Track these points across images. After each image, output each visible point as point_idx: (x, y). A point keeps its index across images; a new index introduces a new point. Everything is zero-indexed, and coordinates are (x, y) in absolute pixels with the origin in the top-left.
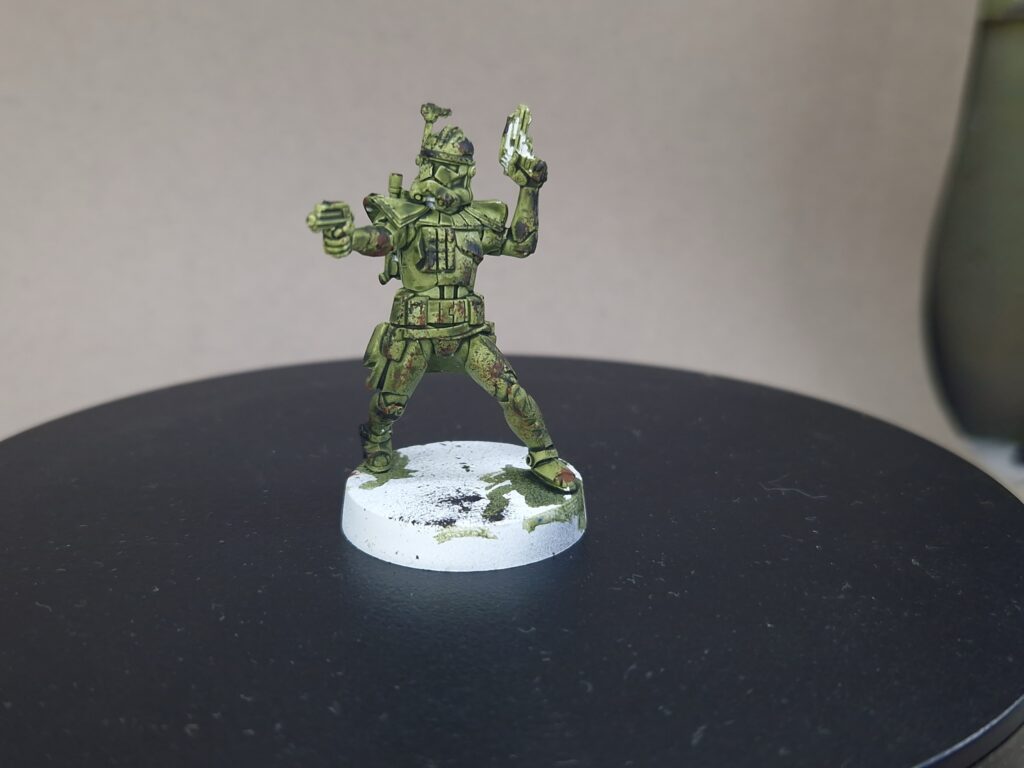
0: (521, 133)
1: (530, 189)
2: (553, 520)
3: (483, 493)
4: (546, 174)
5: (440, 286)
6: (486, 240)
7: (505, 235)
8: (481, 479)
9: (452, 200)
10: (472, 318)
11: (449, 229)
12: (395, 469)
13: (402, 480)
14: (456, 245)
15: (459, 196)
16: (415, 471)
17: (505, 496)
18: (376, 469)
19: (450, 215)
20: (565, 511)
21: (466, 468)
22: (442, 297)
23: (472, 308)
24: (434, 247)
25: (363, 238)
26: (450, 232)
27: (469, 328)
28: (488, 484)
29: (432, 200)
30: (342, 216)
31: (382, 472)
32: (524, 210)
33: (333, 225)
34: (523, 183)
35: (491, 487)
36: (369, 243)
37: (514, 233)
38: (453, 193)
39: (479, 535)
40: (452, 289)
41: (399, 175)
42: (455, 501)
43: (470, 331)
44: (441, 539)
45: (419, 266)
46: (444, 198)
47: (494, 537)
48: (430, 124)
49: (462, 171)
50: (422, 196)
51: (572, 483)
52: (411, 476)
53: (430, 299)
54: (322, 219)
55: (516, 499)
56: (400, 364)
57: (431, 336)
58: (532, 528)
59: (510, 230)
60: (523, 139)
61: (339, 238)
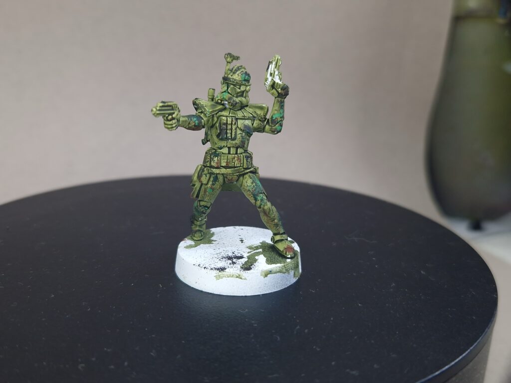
0: (276, 70)
1: (280, 99)
2: (278, 272)
3: (246, 255)
4: (288, 91)
5: (228, 147)
6: (255, 125)
7: (265, 123)
8: (247, 247)
9: (236, 103)
10: (245, 164)
11: (234, 118)
12: (206, 239)
13: (207, 245)
14: (238, 127)
15: (240, 101)
16: (215, 241)
17: (256, 257)
18: (195, 239)
19: (236, 111)
20: (285, 268)
21: (242, 241)
22: (229, 153)
23: (245, 159)
24: (225, 127)
25: (186, 121)
26: (234, 120)
27: (243, 170)
28: (250, 250)
29: (226, 103)
30: (173, 109)
31: (198, 240)
32: (276, 110)
33: (167, 114)
34: (276, 96)
35: (251, 252)
36: (189, 123)
37: (270, 122)
38: (237, 100)
39: (237, 277)
40: (235, 149)
41: (213, 89)
42: (230, 258)
43: (244, 171)
44: (218, 277)
45: (218, 136)
46: (232, 102)
47: (245, 279)
48: (229, 64)
49: (243, 88)
50: (221, 101)
51: (292, 253)
52: (212, 243)
53: (223, 153)
54: (159, 110)
55: (261, 259)
56: (207, 186)
57: (222, 172)
58: (266, 276)
59: (268, 120)
60: (277, 73)
61: (171, 120)
